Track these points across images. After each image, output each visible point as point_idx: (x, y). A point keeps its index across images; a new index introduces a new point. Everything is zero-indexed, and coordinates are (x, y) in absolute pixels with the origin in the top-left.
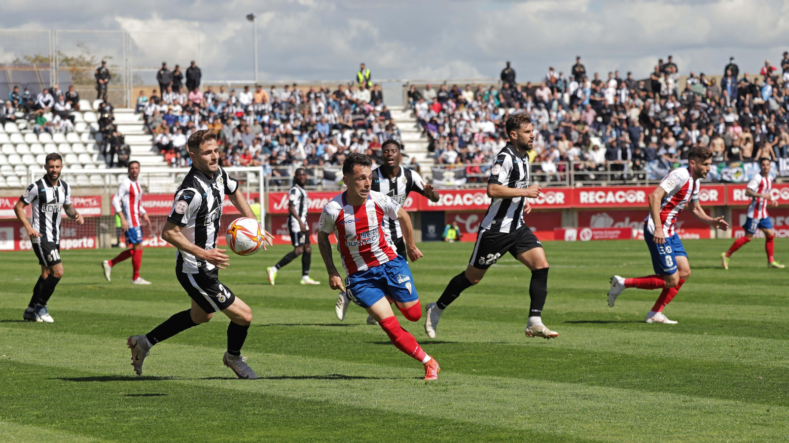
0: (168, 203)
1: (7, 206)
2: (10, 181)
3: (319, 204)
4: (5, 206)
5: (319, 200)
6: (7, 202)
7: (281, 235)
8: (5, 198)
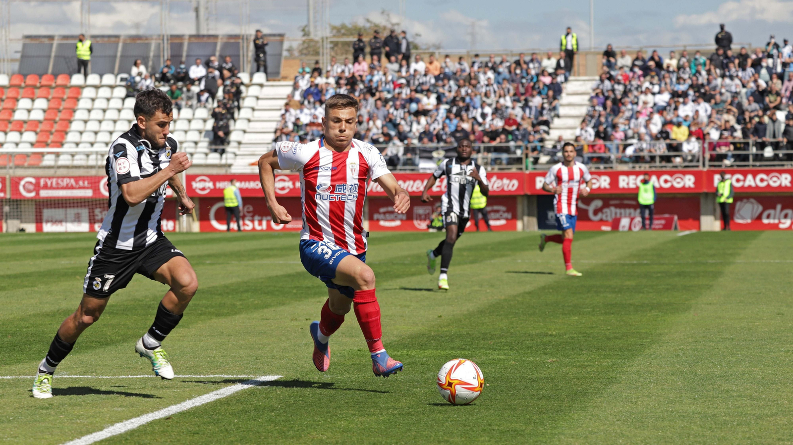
0: (245, 184)
1: (72, 185)
2: (77, 160)
3: (412, 187)
4: (70, 185)
5: (411, 182)
6: (72, 181)
7: (378, 220)
8: (70, 177)
